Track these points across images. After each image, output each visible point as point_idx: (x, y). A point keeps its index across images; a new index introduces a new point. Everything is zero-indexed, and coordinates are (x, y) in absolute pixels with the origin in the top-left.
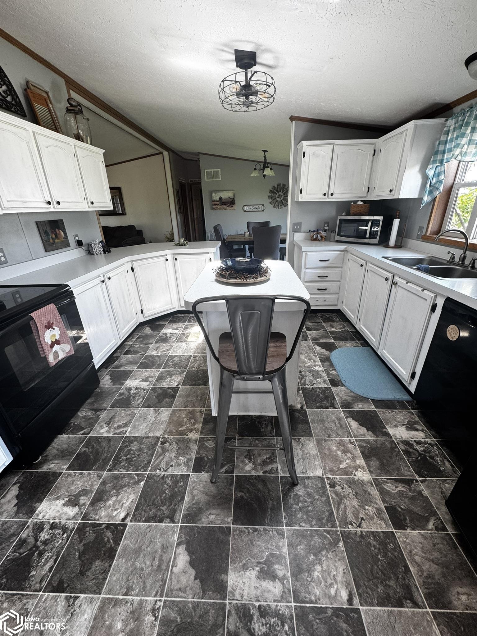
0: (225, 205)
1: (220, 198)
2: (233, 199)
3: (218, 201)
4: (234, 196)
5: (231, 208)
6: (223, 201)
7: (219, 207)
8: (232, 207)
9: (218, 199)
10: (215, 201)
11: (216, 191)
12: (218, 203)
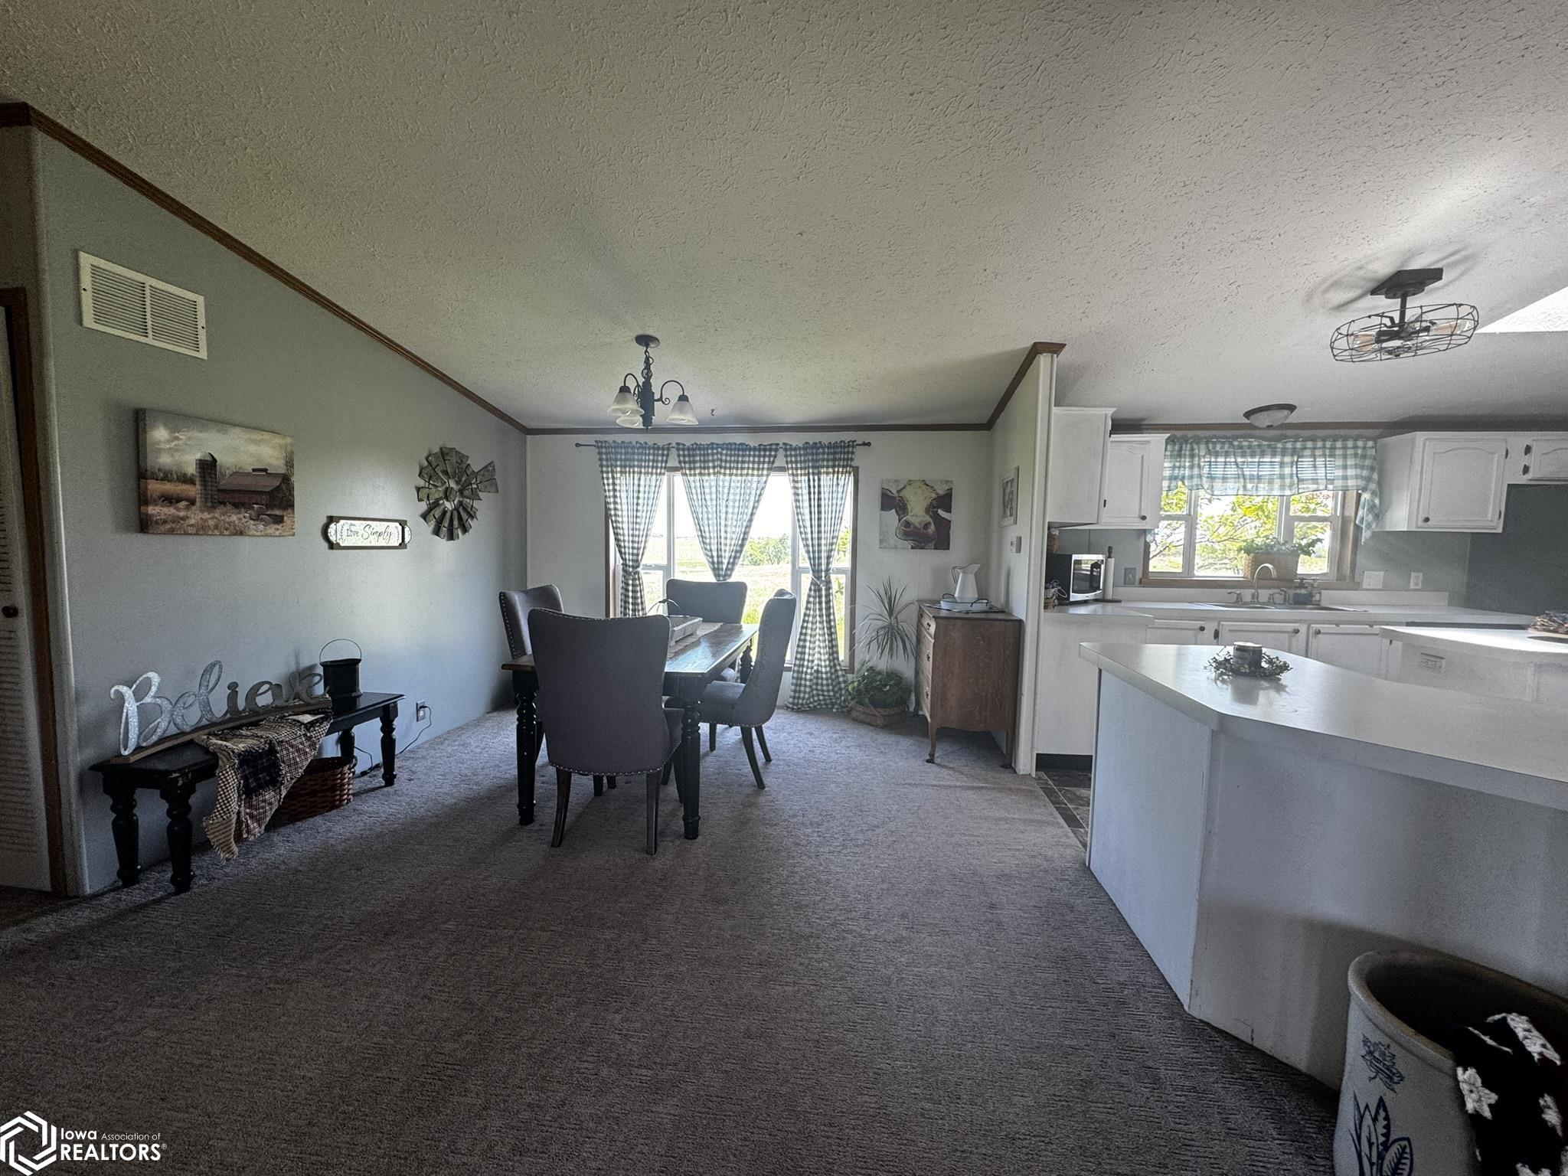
0: (238, 506)
1: (208, 466)
2: (286, 479)
3: (190, 481)
4: (290, 463)
5: (272, 529)
6: (223, 484)
7: (196, 516)
8: (279, 520)
9: (191, 469)
10: (166, 476)
11: (179, 419)
12: (194, 491)
